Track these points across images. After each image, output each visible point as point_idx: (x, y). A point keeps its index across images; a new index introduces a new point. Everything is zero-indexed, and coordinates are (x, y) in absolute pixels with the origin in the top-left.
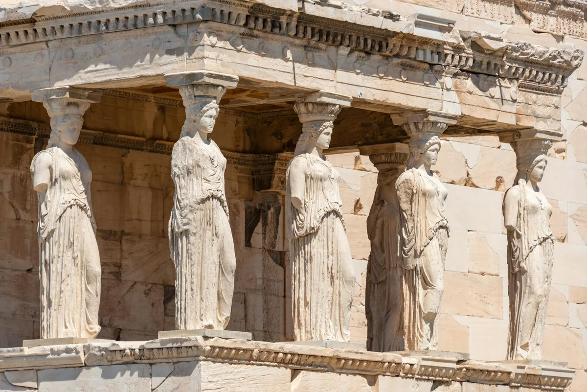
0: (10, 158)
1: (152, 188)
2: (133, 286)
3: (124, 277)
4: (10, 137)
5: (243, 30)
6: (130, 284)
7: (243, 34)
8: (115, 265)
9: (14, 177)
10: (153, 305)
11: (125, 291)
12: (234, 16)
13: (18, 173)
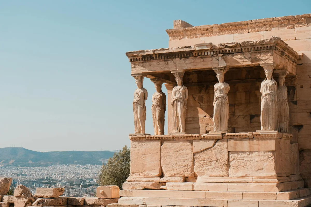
0: (198, 92)
1: (245, 92)
2: (239, 116)
3: (236, 115)
4: (198, 87)
5: (142, 61)
6: (238, 116)
7: (143, 62)
8: (232, 112)
9: (199, 96)
10: (246, 120)
11: (236, 118)
12: (138, 59)
13: (200, 95)
